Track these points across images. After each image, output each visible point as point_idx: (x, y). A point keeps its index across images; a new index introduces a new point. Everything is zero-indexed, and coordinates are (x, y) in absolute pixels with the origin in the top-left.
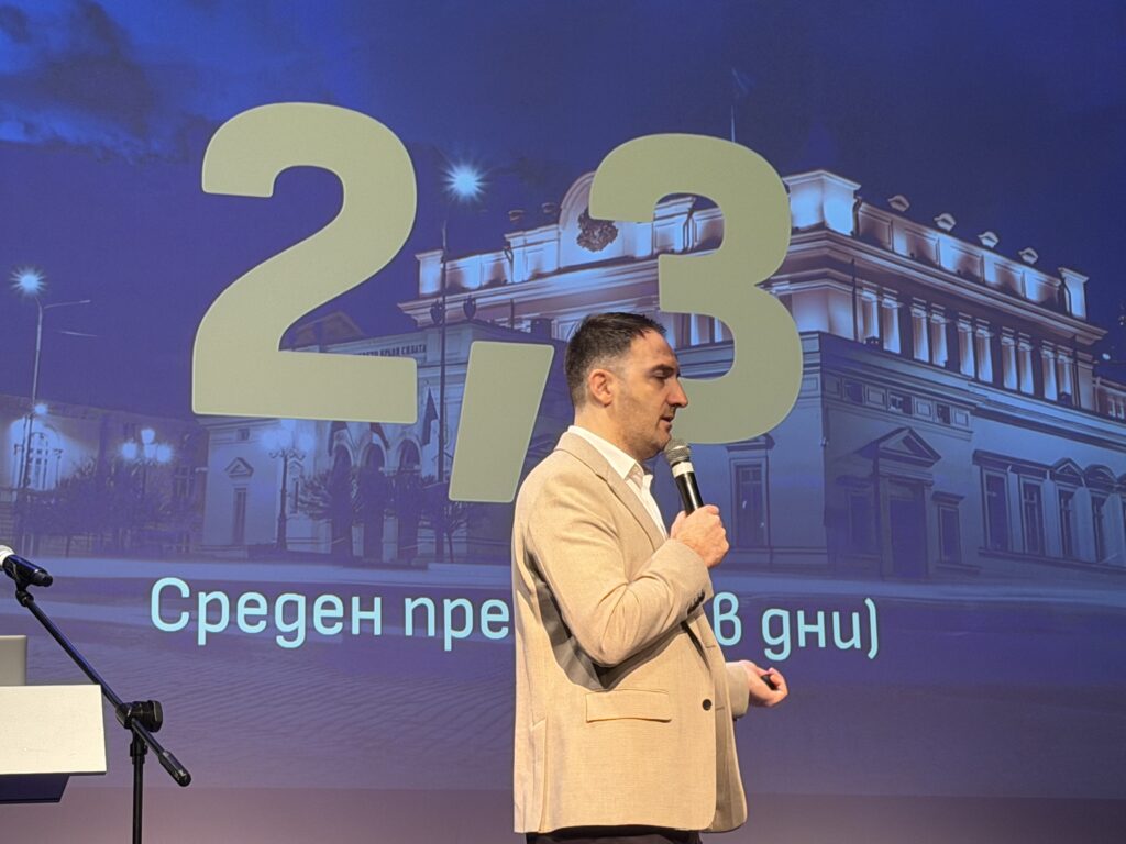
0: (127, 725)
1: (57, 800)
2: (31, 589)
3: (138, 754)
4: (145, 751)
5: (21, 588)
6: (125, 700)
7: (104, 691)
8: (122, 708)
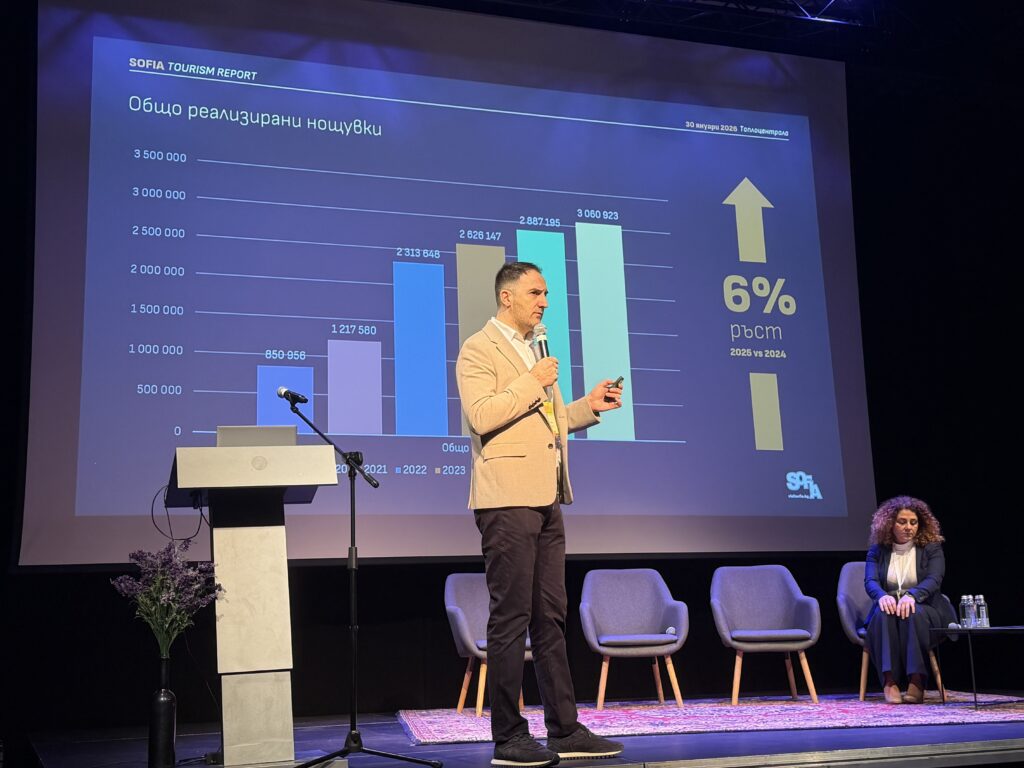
0: (347, 463)
1: (310, 502)
3: (352, 475)
4: (355, 474)
5: (292, 404)
6: (347, 452)
7: (336, 448)
8: (344, 455)
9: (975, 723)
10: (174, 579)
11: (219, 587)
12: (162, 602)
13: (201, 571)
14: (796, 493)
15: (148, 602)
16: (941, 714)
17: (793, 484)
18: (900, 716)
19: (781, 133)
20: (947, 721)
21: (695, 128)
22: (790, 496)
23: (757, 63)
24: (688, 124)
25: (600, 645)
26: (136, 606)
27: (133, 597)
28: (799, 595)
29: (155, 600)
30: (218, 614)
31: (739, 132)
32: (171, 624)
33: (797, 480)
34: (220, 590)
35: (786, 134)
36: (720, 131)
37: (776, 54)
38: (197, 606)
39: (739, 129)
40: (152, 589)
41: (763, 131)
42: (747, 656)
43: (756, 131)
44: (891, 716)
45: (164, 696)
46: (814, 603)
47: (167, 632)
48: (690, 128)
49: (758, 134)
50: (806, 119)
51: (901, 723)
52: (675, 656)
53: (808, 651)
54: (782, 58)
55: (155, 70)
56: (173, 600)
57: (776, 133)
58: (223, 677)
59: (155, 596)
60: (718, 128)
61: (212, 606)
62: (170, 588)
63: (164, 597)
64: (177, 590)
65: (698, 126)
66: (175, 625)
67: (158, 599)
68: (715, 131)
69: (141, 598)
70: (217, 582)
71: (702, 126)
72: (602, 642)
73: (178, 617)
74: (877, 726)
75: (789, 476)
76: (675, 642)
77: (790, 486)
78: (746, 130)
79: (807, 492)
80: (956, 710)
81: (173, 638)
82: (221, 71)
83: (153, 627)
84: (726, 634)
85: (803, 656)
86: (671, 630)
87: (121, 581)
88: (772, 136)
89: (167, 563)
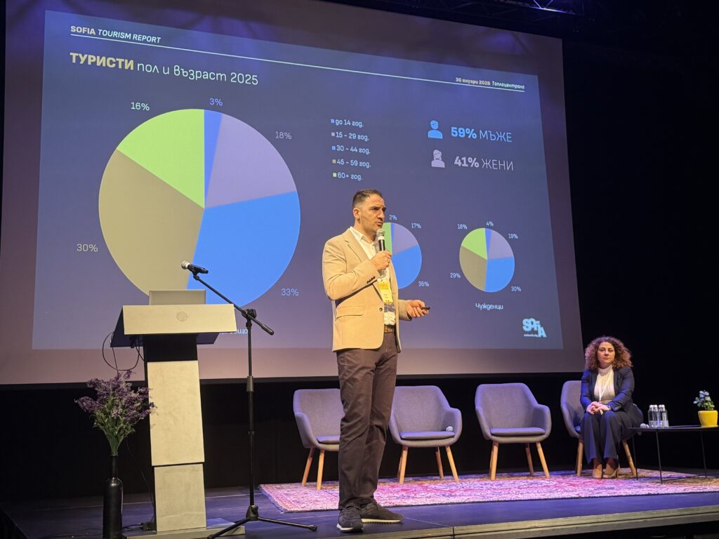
0: (247, 317)
1: (213, 343)
2: (199, 275)
3: (249, 326)
4: (251, 325)
5: (195, 274)
6: (244, 309)
7: (235, 306)
8: (243, 312)
9: (666, 494)
10: (121, 399)
11: (152, 405)
12: (113, 416)
13: (141, 393)
14: (529, 333)
15: (103, 416)
16: (640, 487)
17: (527, 327)
18: (612, 488)
19: (519, 87)
20: (647, 493)
21: (462, 82)
22: (525, 335)
23: (503, 39)
24: (458, 80)
25: (402, 439)
26: (94, 418)
27: (92, 411)
28: (535, 404)
29: (107, 414)
30: (151, 423)
31: (491, 85)
32: (119, 431)
33: (530, 324)
34: (153, 406)
35: (523, 87)
36: (478, 85)
37: (516, 32)
38: (137, 418)
39: (491, 83)
40: (105, 406)
41: (508, 85)
42: (501, 446)
43: (503, 85)
44: (605, 488)
45: (114, 483)
46: (547, 410)
47: (116, 437)
48: (458, 82)
49: (504, 87)
50: (536, 77)
51: (616, 495)
52: (453, 446)
53: (542, 443)
54: (520, 34)
55: (89, 35)
56: (121, 415)
57: (516, 86)
58: (155, 468)
59: (108, 411)
60: (477, 83)
61: (147, 418)
62: (118, 406)
63: (114, 412)
64: (123, 407)
65: (464, 81)
66: (122, 432)
67: (110, 413)
68: (475, 84)
69: (98, 413)
70: (150, 401)
71: (467, 81)
72: (403, 437)
73: (125, 427)
74: (600, 497)
75: (525, 321)
76: (453, 437)
77: (525, 328)
78: (496, 84)
79: (537, 332)
80: (647, 484)
81: (121, 441)
82: (135, 37)
83: (106, 433)
84: (487, 431)
85: (539, 446)
86: (450, 428)
87: (83, 401)
88: (514, 88)
89: (116, 388)
